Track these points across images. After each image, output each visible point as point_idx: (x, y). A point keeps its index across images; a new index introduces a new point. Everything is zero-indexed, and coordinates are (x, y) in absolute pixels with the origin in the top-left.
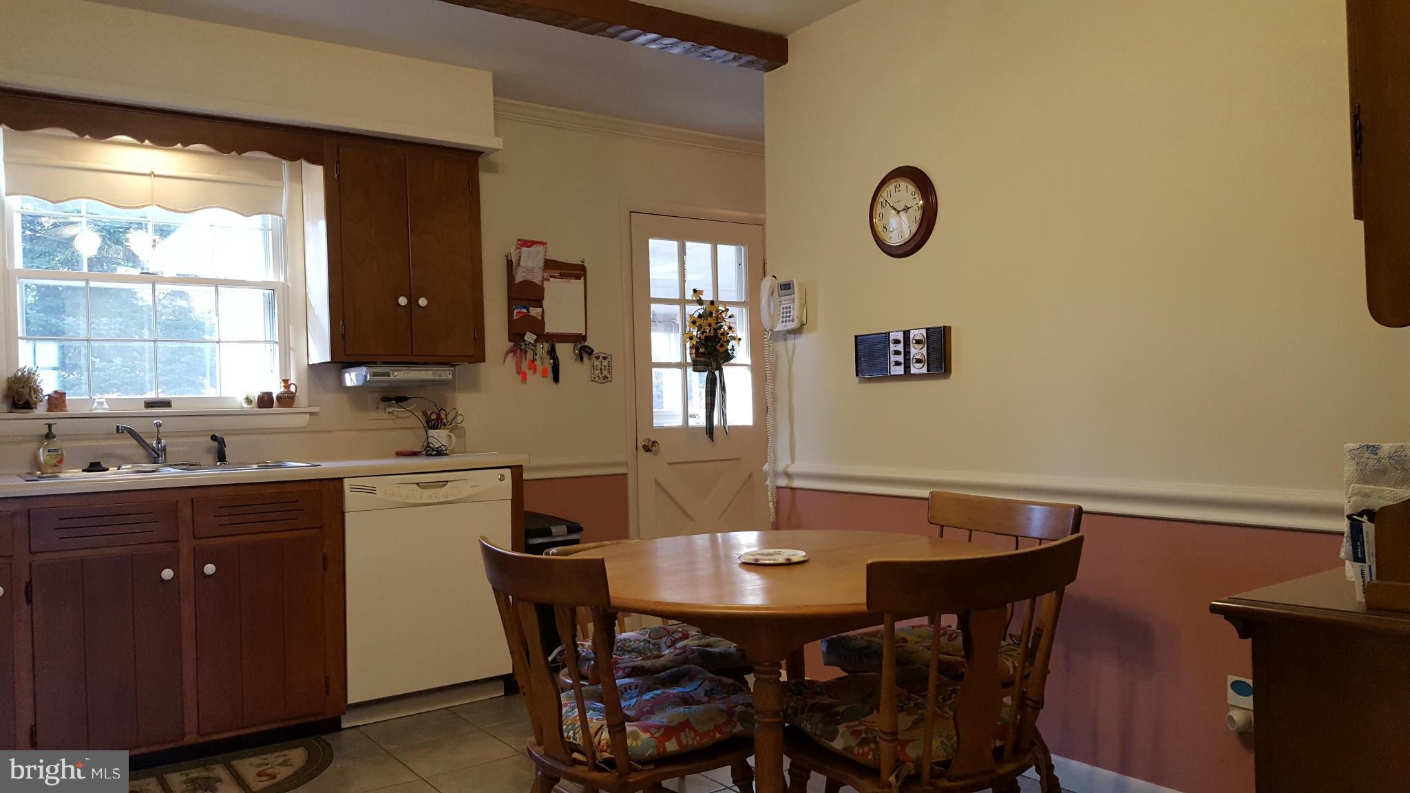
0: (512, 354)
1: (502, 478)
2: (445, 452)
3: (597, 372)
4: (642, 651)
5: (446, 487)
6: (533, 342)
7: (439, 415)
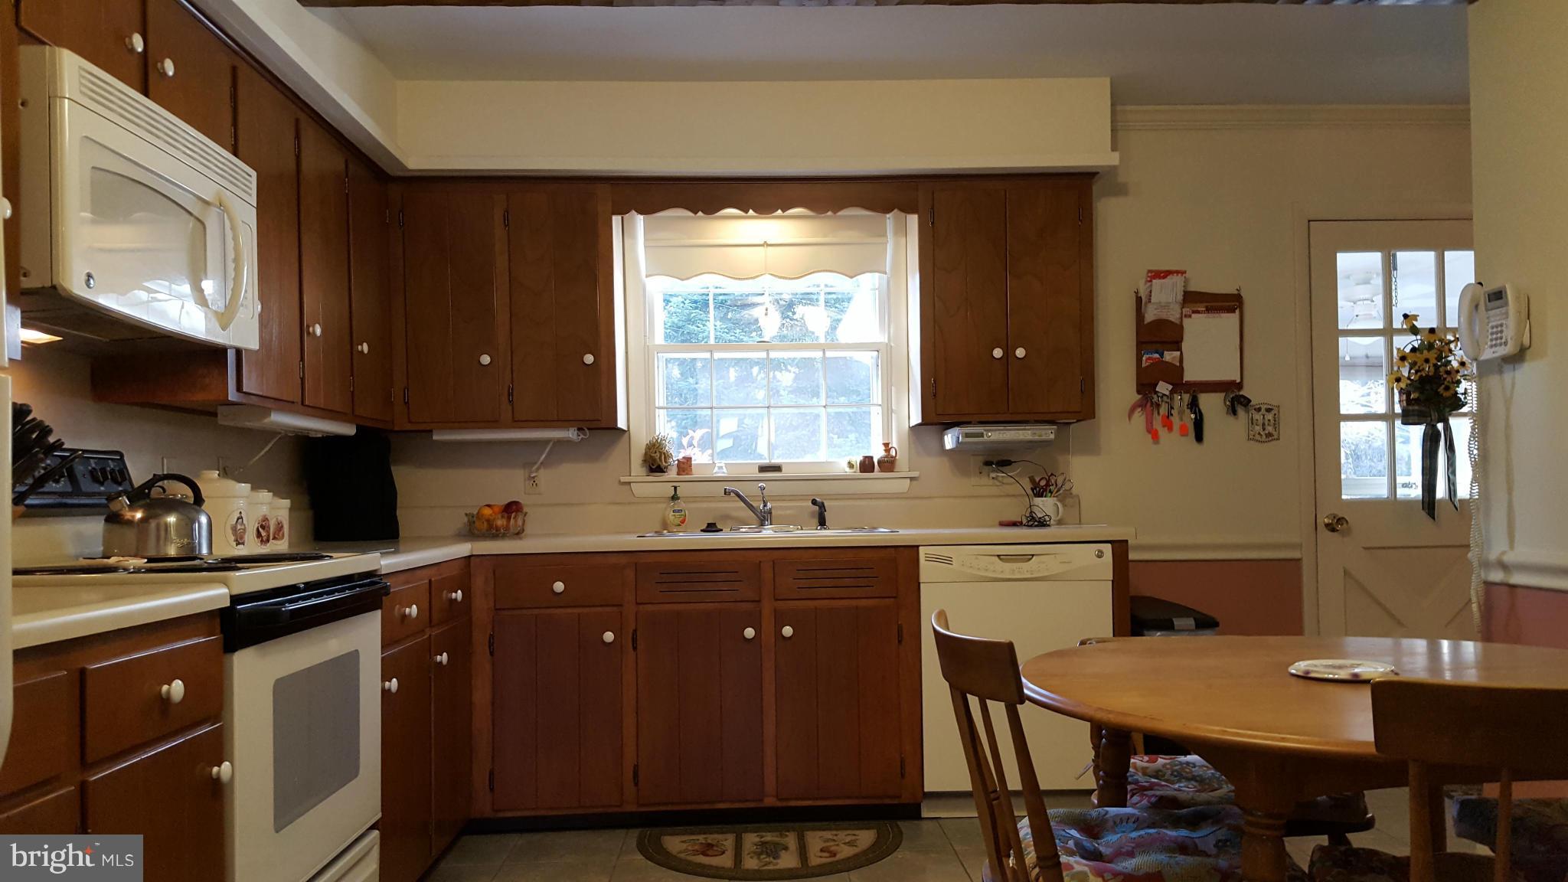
0: (1140, 409)
1: (1100, 554)
2: (1048, 523)
3: (1258, 428)
4: (1207, 781)
5: (1031, 562)
6: (1167, 393)
7: (1048, 481)
